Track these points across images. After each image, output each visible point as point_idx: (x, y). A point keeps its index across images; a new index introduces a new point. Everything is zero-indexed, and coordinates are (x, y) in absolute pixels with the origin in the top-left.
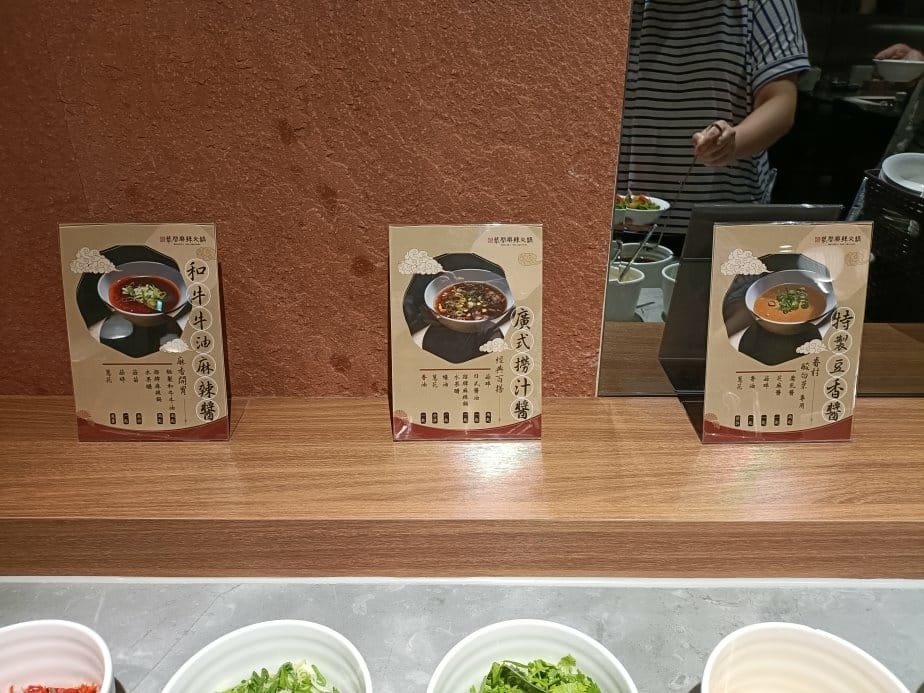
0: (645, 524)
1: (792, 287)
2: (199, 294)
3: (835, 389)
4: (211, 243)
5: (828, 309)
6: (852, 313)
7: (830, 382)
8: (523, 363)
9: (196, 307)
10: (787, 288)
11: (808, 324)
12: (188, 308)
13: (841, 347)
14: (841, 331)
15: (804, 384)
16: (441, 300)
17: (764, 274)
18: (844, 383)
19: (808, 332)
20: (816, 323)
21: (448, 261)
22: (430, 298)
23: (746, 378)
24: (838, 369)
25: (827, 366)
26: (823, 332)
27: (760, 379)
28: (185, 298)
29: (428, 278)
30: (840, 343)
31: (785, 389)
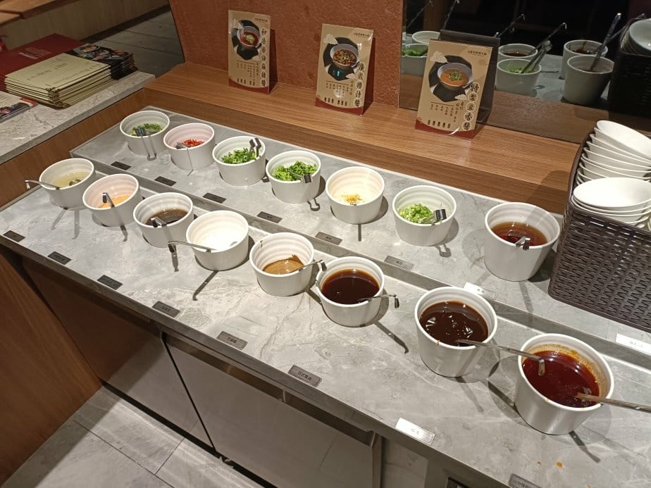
0: (368, 144)
1: (457, 71)
2: (264, 40)
3: (468, 117)
4: (269, 23)
5: (470, 82)
6: (479, 86)
7: (466, 114)
8: (360, 84)
9: (263, 45)
10: (454, 71)
11: (461, 87)
12: (261, 45)
13: (473, 99)
14: (474, 92)
15: (457, 112)
16: (335, 55)
17: (446, 63)
18: (472, 114)
19: (460, 91)
20: (464, 87)
21: (340, 40)
22: (332, 54)
23: (435, 105)
24: (471, 108)
25: (466, 106)
26: (467, 91)
27: (440, 106)
28: (260, 41)
29: (333, 46)
30: (473, 97)
31: (449, 113)
